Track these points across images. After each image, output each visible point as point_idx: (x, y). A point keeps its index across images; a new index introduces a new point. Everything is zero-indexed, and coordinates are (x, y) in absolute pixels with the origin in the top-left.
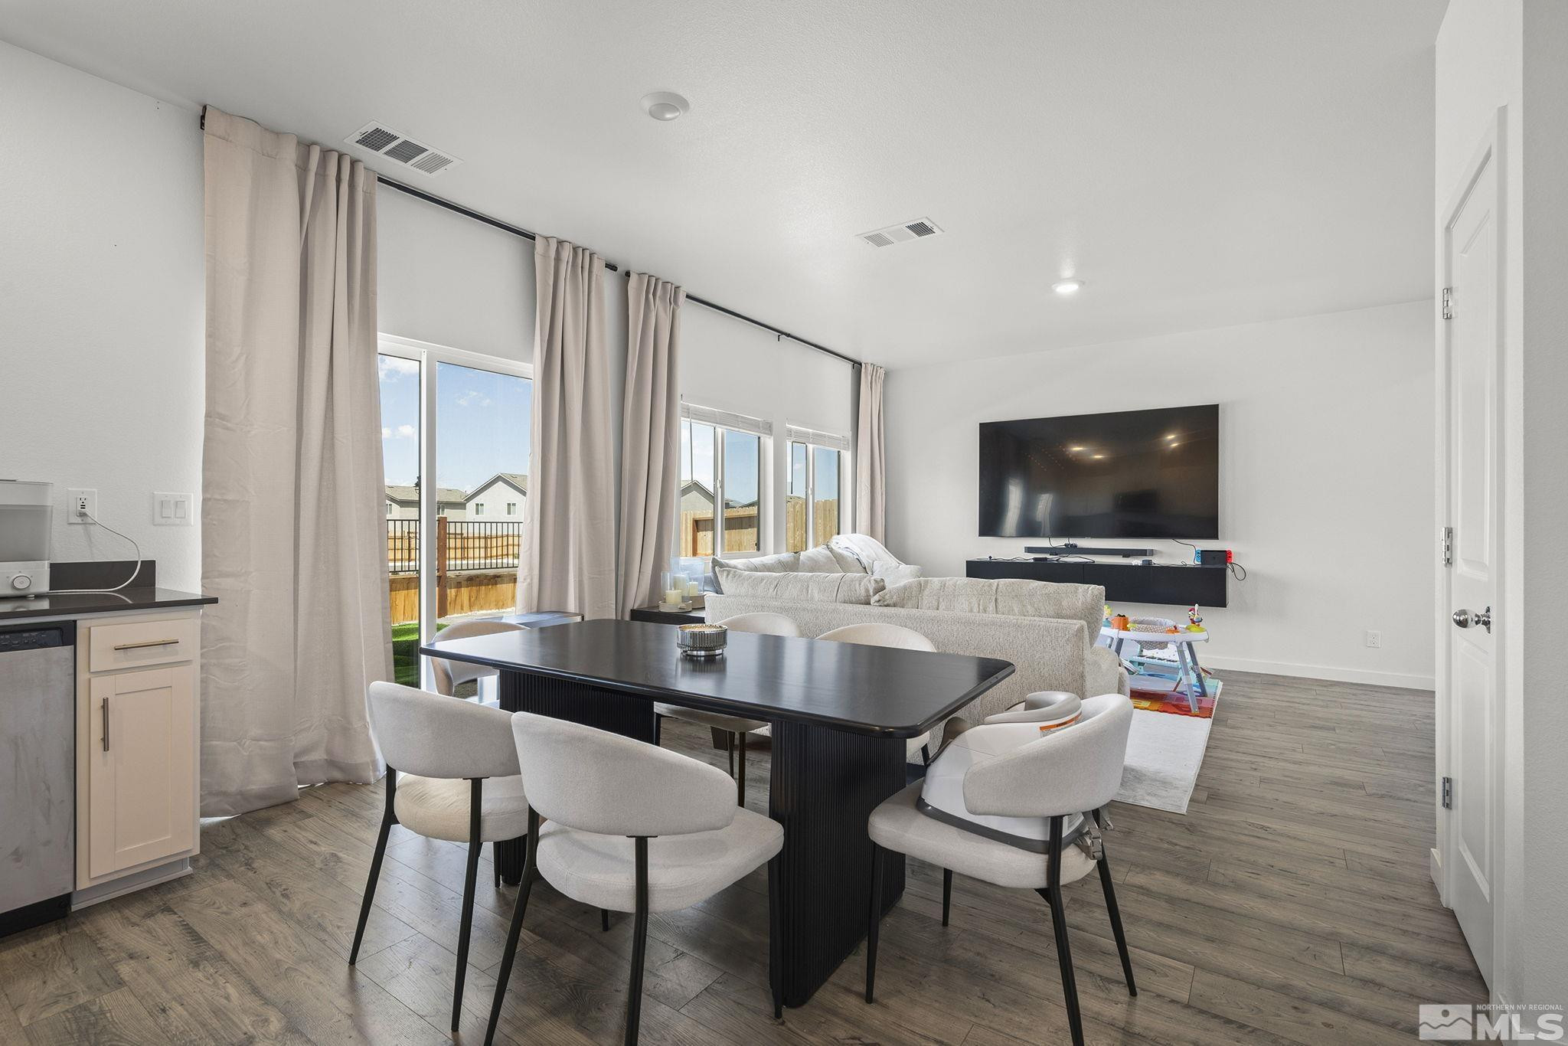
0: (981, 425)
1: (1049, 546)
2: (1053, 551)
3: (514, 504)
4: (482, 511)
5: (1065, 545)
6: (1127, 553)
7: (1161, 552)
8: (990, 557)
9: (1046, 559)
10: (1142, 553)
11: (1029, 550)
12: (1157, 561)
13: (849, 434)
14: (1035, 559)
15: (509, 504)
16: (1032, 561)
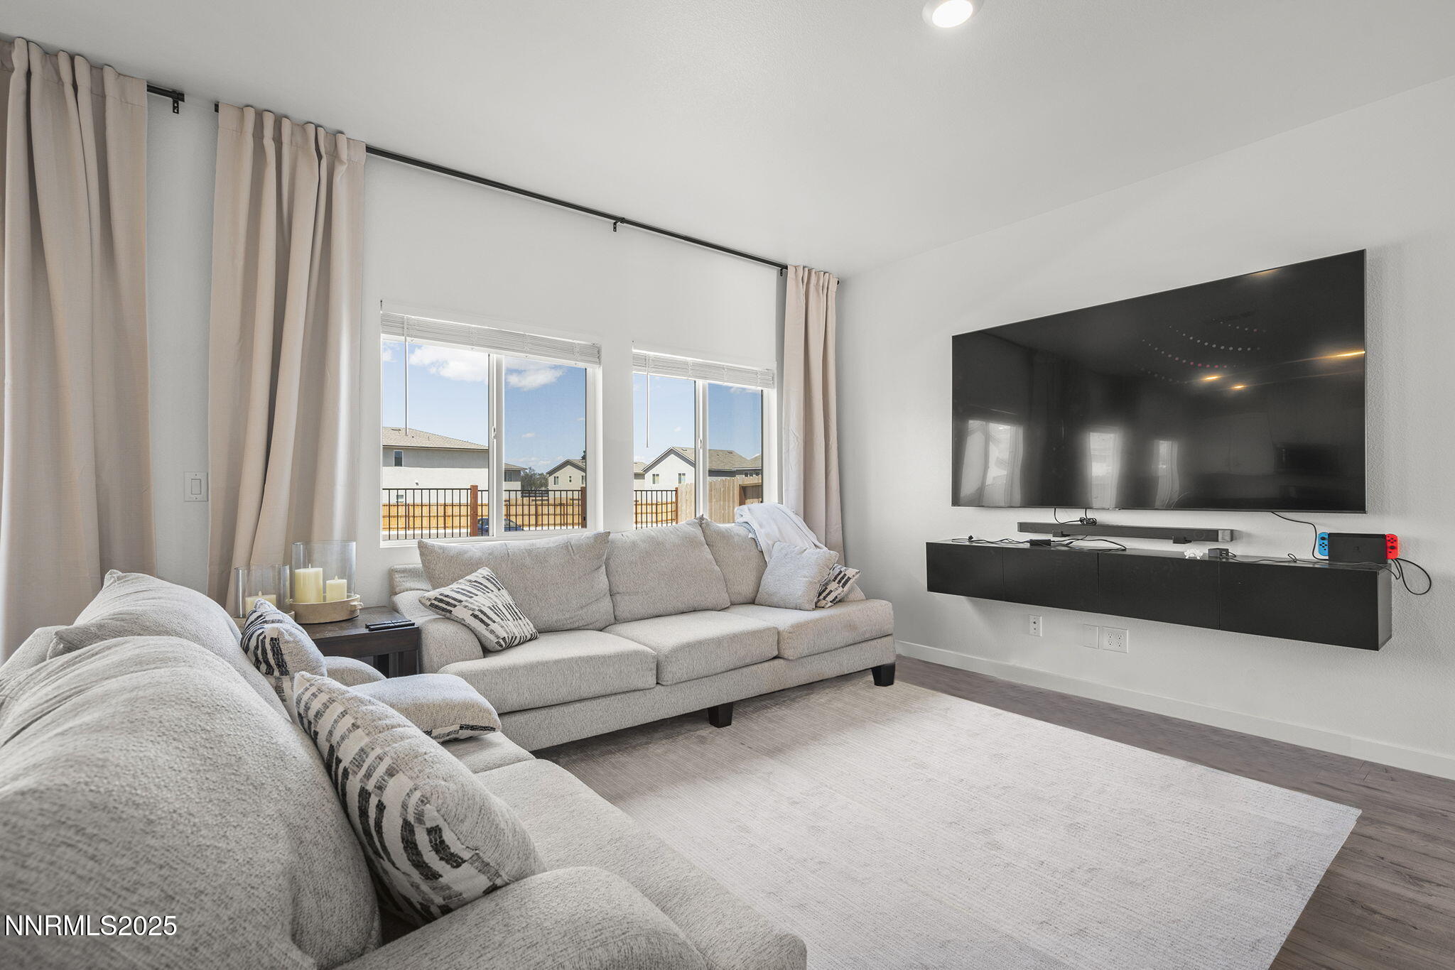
0: (954, 338)
1: (1054, 521)
2: (1062, 530)
3: (684, 474)
4: (658, 480)
5: (1081, 521)
6: (1183, 536)
7: (1249, 535)
8: (971, 538)
9: (1048, 543)
10: (1211, 535)
11: (1024, 527)
12: (1240, 551)
13: (773, 365)
14: (1032, 542)
15: (680, 474)
16: (1027, 546)
